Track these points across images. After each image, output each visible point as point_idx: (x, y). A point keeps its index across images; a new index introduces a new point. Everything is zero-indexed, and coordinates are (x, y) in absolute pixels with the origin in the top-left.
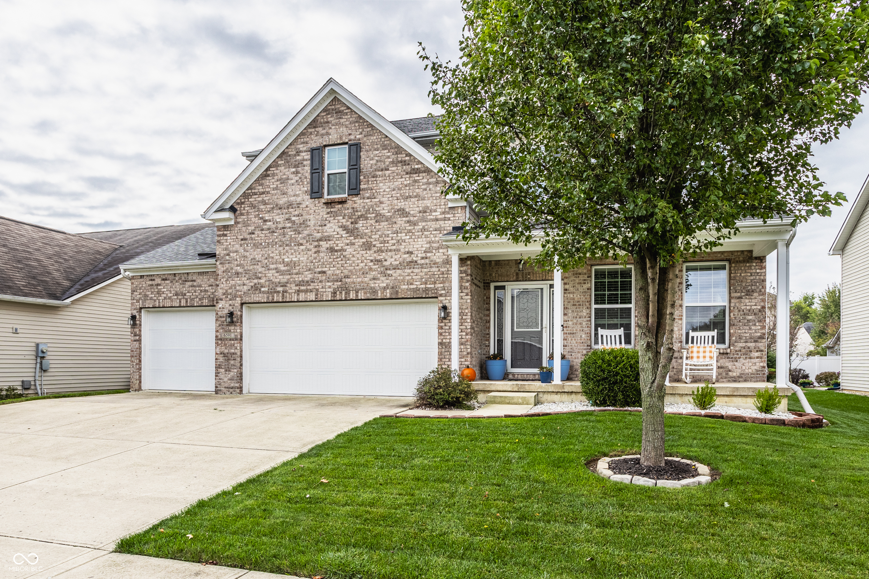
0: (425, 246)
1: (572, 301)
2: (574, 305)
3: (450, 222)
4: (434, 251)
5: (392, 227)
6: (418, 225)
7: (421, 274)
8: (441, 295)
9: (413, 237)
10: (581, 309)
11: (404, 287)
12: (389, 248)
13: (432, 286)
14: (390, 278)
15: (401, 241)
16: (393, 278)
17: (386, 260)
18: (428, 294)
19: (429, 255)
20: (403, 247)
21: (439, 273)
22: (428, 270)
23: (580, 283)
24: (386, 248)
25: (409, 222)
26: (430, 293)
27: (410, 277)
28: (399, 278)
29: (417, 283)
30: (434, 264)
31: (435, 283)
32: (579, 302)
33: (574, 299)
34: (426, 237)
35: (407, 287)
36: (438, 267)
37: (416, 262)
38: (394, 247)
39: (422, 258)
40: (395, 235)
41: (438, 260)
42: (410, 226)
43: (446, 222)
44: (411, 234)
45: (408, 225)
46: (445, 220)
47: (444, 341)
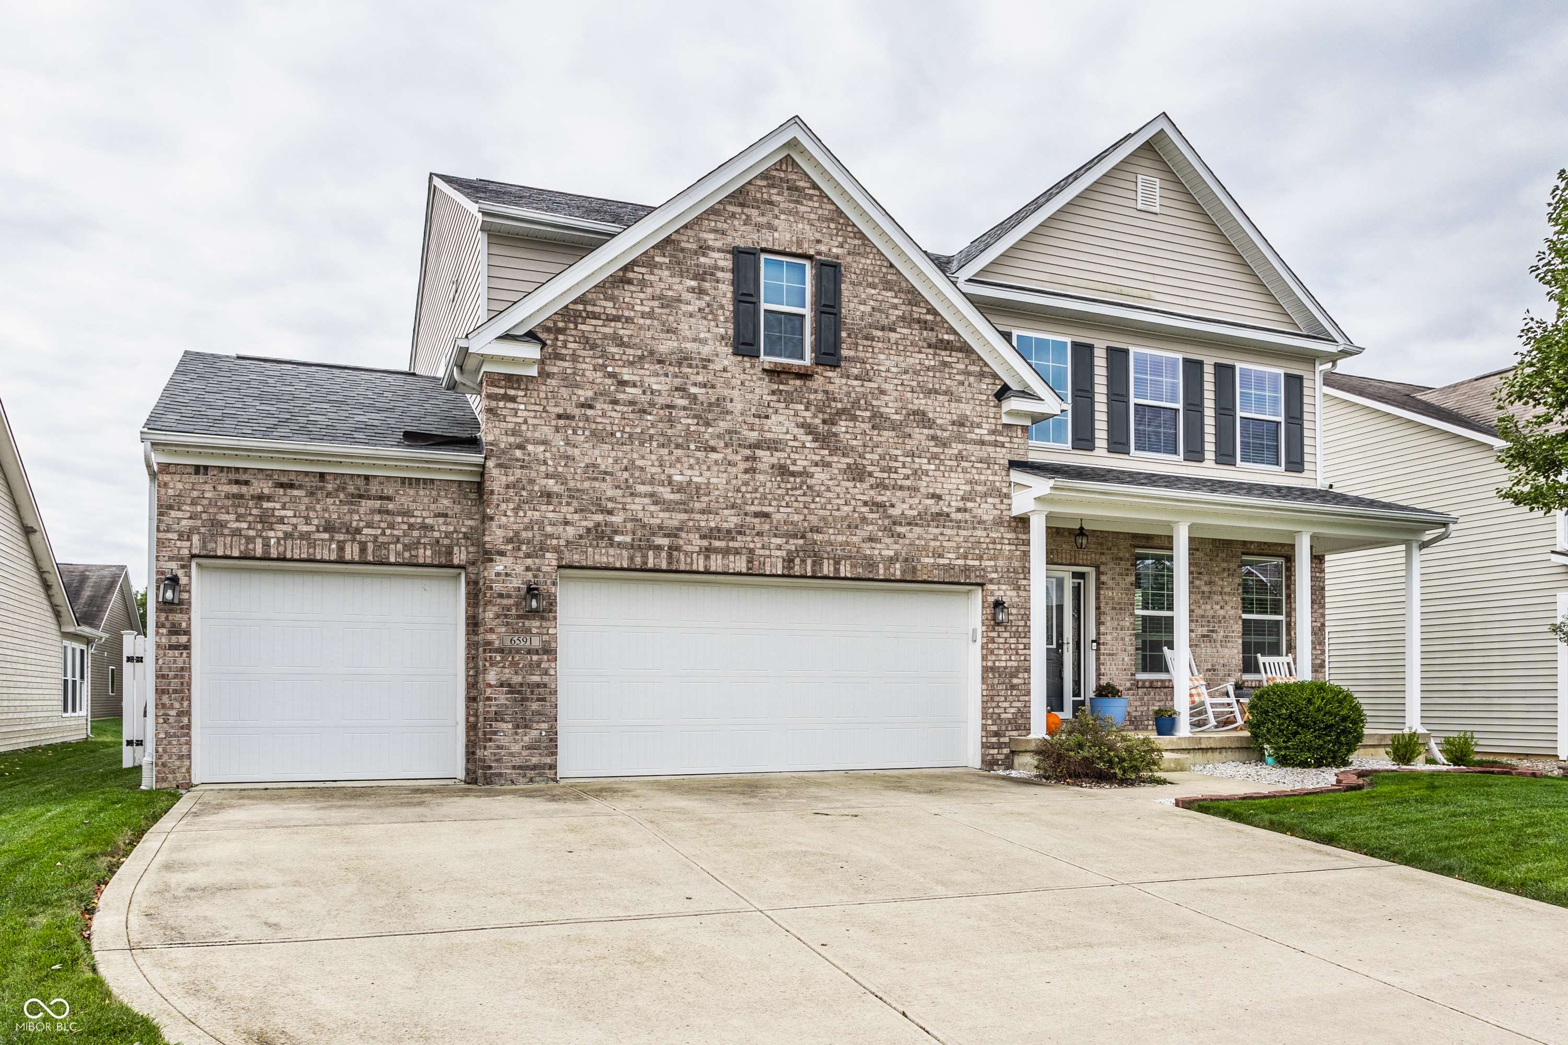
0: (963, 487)
1: (1111, 602)
2: (1114, 609)
3: (1004, 450)
4: (978, 499)
5: (904, 443)
6: (950, 447)
7: (956, 539)
8: (991, 581)
9: (942, 468)
10: (1123, 616)
11: (927, 560)
12: (899, 482)
13: (977, 563)
14: (901, 541)
15: (920, 472)
16: (907, 542)
17: (893, 506)
18: (969, 577)
19: (969, 505)
20: (925, 484)
21: (988, 540)
22: (969, 533)
23: (1122, 575)
24: (893, 482)
25: (934, 438)
26: (973, 575)
27: (938, 544)
28: (917, 542)
29: (950, 556)
30: (979, 523)
31: (981, 558)
32: (1120, 604)
33: (1113, 599)
34: (965, 471)
35: (932, 560)
36: (985, 529)
37: (948, 515)
38: (907, 483)
39: (959, 510)
40: (909, 459)
41: (985, 517)
42: (936, 446)
43: (998, 449)
44: (937, 462)
45: (933, 443)
46: (996, 446)
47: (997, 664)
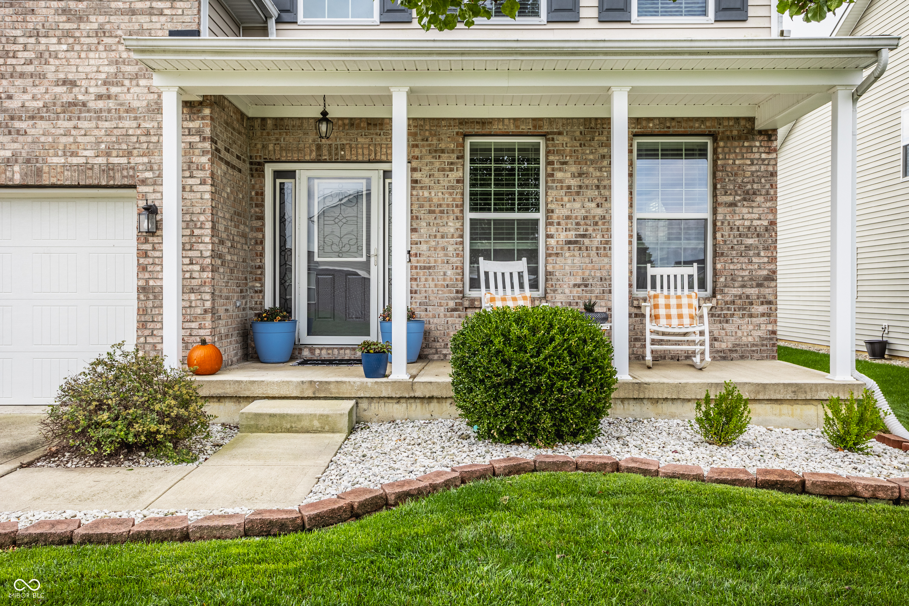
0: (106, 69)
1: (427, 204)
2: (431, 212)
3: (163, 19)
4: (127, 82)
5: (24, 21)
6: (88, 21)
7: (96, 132)
8: (144, 182)
9: (77, 47)
10: (445, 220)
11: (55, 160)
12: (19, 69)
13: (124, 160)
14: (21, 138)
15: (46, 55)
16: (30, 139)
17: (10, 97)
18: (114, 178)
19: (114, 90)
20: (53, 68)
21: (139, 132)
22: (113, 124)
23: (443, 170)
24: (10, 69)
25: (64, 11)
26: (118, 175)
27: (71, 139)
28: (43, 139)
29: (86, 153)
30: (127, 111)
31: (130, 154)
32: (440, 205)
33: (430, 200)
34: (108, 49)
35: (62, 160)
36: (136, 119)
37: (84, 104)
38: (30, 69)
39: (100, 97)
40: (33, 40)
41: (135, 104)
42: (68, 21)
43: (154, 18)
44: (71, 40)
45: (64, 18)
46: (151, 14)
47: (151, 283)
